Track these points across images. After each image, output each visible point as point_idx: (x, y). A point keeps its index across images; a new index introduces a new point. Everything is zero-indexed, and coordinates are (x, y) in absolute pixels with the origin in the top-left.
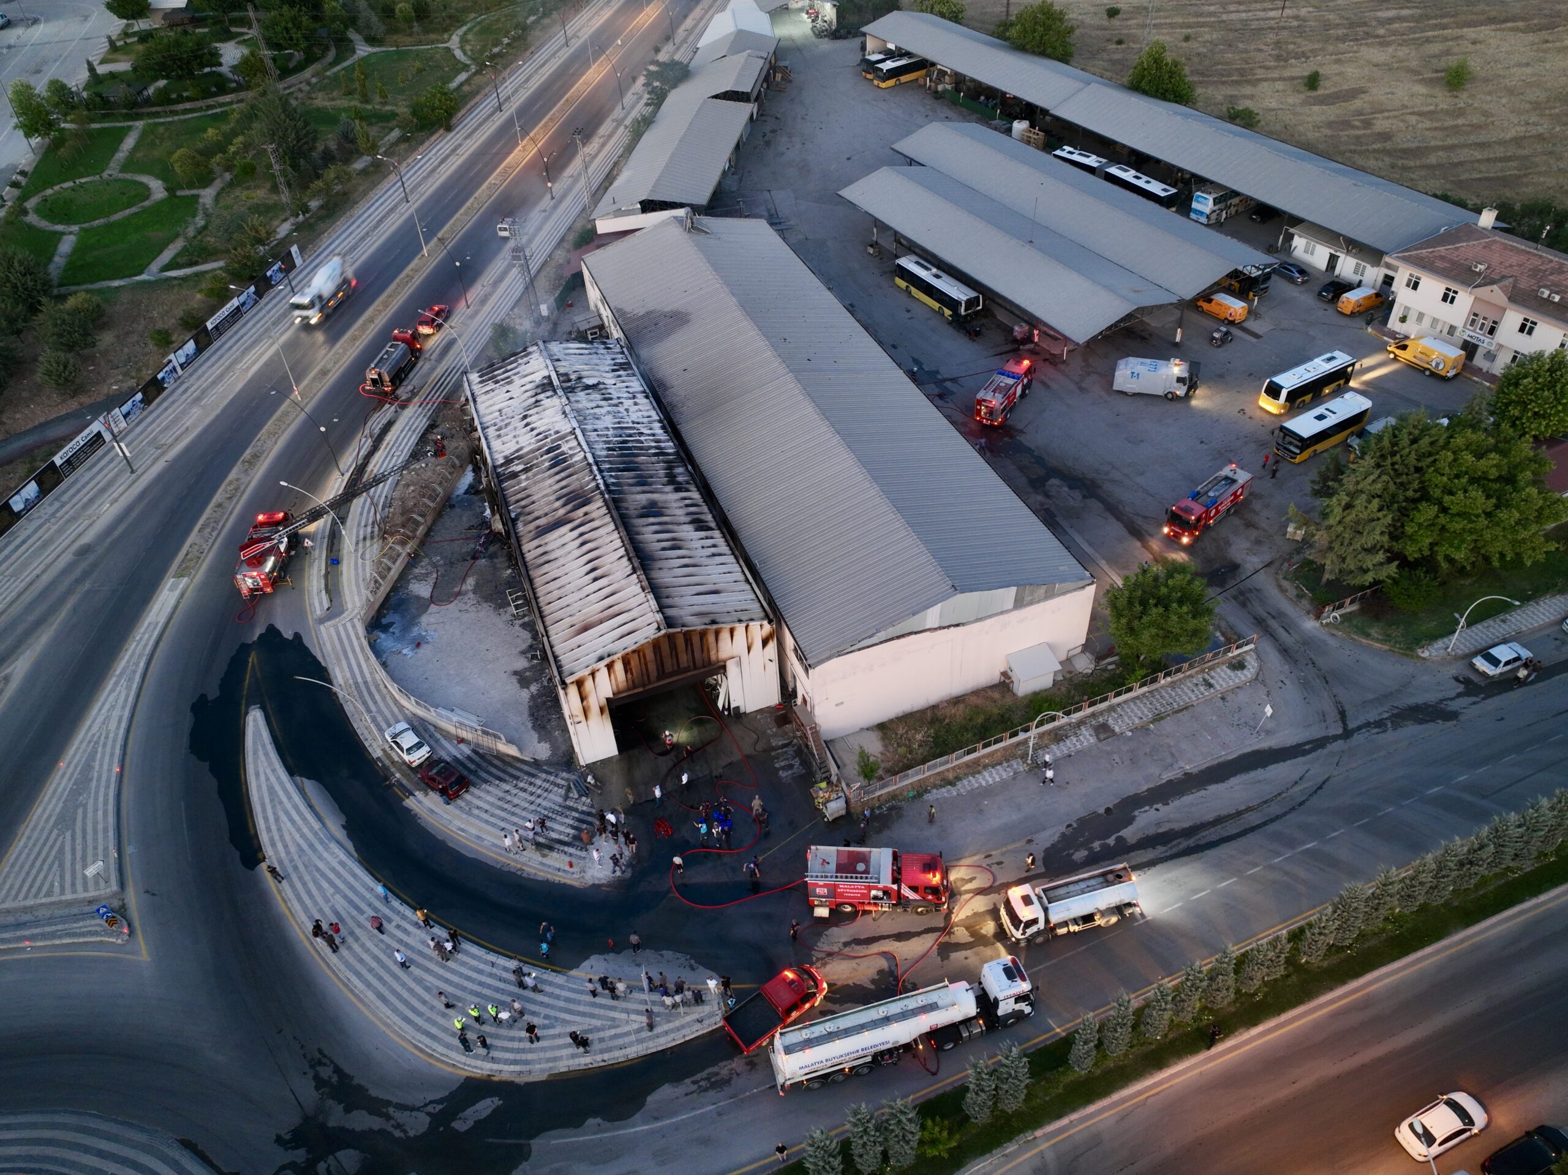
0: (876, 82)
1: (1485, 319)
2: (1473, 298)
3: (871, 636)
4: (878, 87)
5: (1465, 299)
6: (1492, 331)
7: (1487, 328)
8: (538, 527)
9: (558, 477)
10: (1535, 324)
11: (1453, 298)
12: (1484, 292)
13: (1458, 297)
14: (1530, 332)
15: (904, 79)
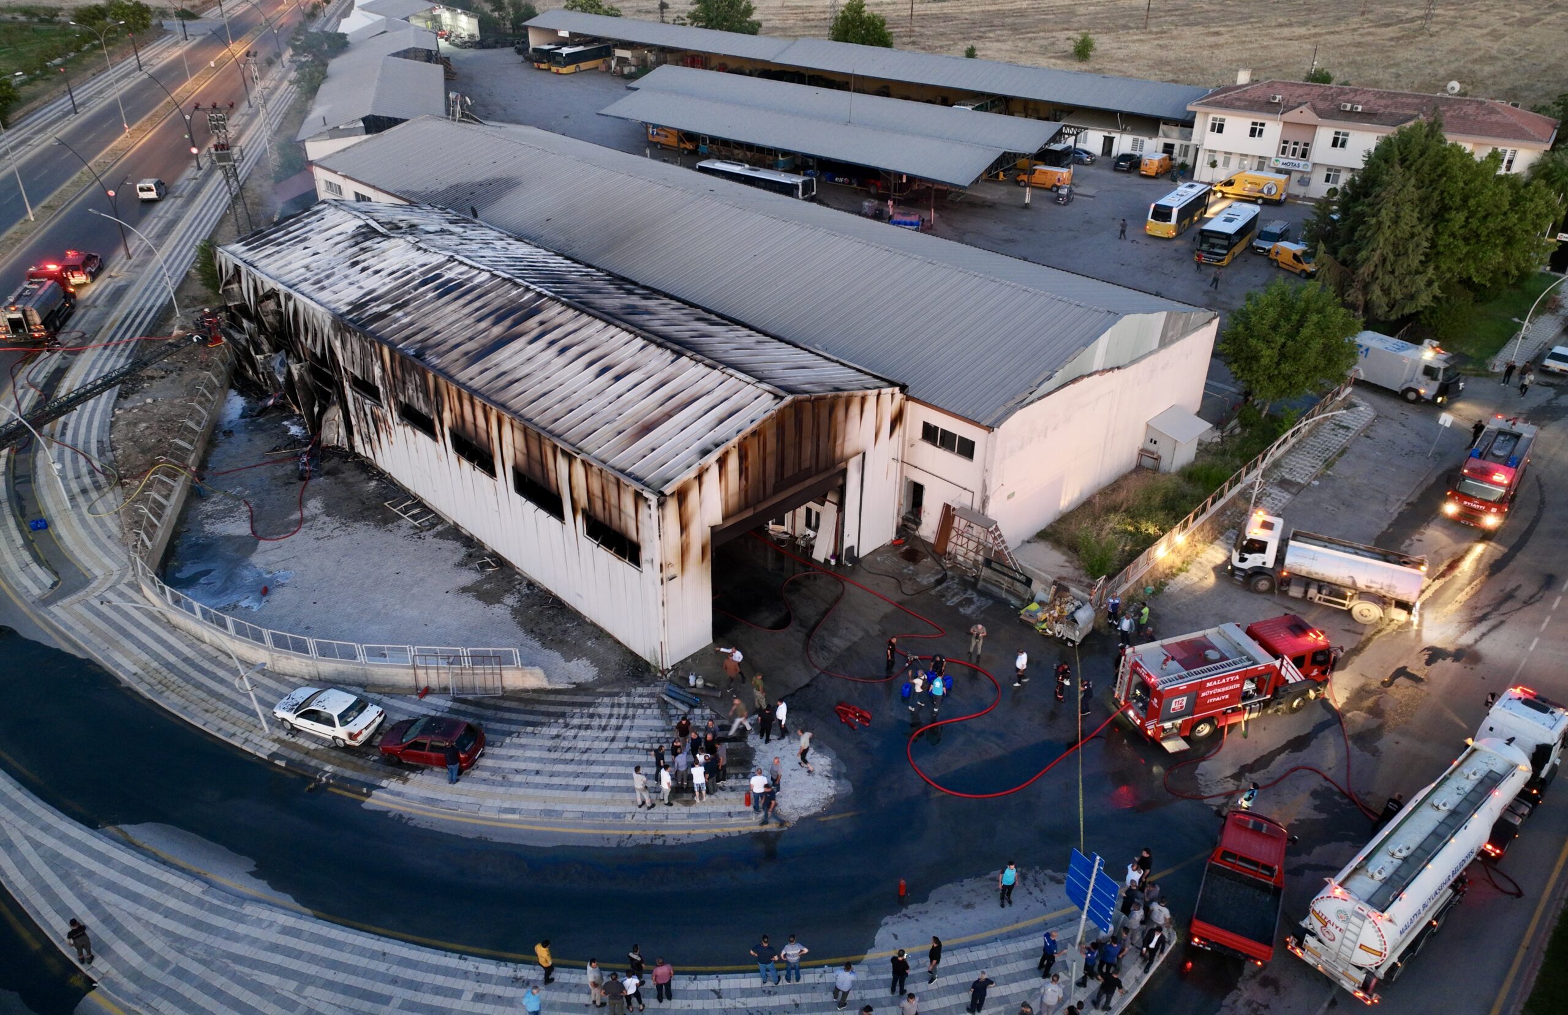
0: (554, 69)
1: (1296, 143)
2: (1281, 124)
3: (1049, 378)
4: (558, 73)
5: (1274, 129)
6: (1304, 155)
7: (1299, 152)
10: (1347, 135)
11: (1261, 131)
12: (1293, 116)
13: (1265, 129)
14: (1343, 145)
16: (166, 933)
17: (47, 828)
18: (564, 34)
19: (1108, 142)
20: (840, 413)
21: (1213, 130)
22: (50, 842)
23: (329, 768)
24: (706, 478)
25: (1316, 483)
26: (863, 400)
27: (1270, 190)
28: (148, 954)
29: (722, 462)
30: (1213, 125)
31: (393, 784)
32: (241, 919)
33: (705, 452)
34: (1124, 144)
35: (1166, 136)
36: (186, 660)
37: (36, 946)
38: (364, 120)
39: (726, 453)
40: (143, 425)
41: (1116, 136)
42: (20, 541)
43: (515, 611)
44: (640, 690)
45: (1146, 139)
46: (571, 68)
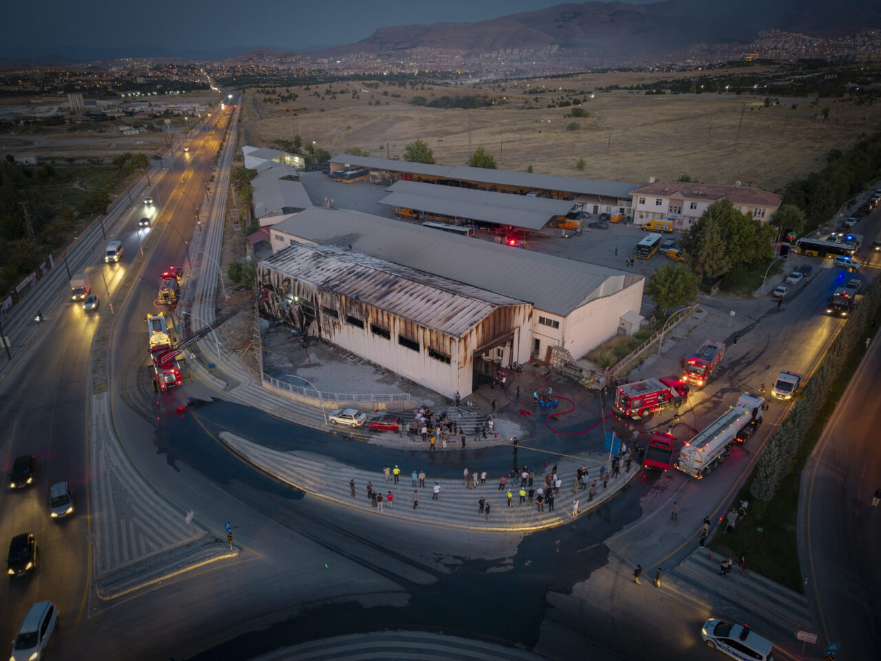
0: (344, 181)
1: (676, 207)
2: (669, 201)
3: (584, 299)
4: (346, 183)
5: (666, 202)
6: (679, 212)
7: (677, 211)
8: (375, 297)
9: (367, 279)
10: (696, 203)
11: (661, 203)
12: (673, 196)
13: (663, 202)
14: (695, 208)
15: (357, 179)
16: (319, 476)
17: (266, 452)
18: (348, 165)
19: (596, 208)
20: (513, 312)
21: (640, 203)
22: (269, 455)
23: (352, 433)
24: (473, 333)
25: (685, 338)
26: (520, 308)
27: (666, 227)
28: (316, 482)
29: (477, 327)
30: (640, 201)
31: (375, 436)
32: (342, 472)
33: (471, 325)
34: (603, 209)
35: (620, 205)
36: (287, 405)
37: (278, 482)
38: (283, 209)
39: (478, 325)
40: (233, 331)
41: (599, 205)
42: (207, 372)
43: (399, 386)
44: (451, 408)
45: (612, 207)
46: (351, 181)
